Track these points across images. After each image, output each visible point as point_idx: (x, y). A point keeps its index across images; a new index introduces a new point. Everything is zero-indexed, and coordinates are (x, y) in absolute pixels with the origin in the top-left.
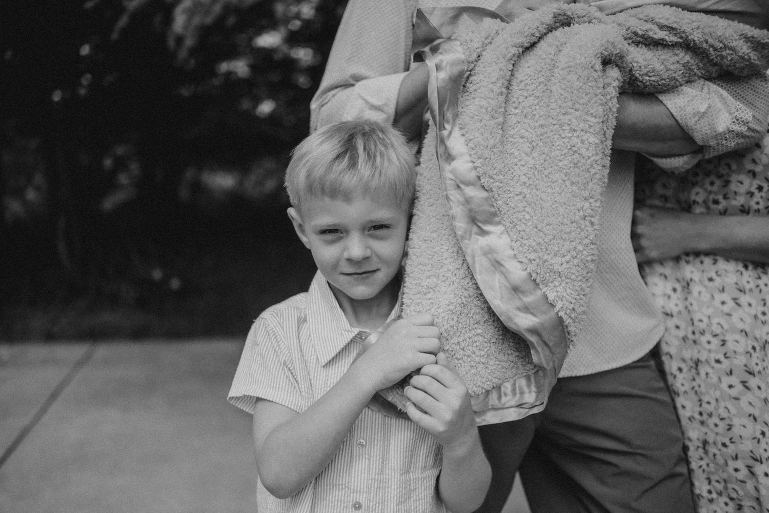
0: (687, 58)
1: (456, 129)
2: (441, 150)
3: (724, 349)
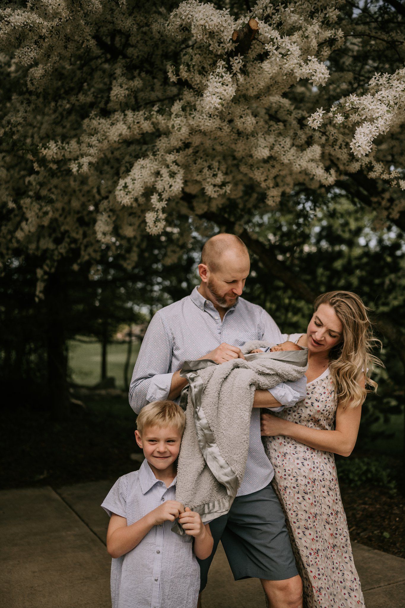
0: (277, 379)
1: (201, 408)
2: (196, 416)
3: (297, 483)
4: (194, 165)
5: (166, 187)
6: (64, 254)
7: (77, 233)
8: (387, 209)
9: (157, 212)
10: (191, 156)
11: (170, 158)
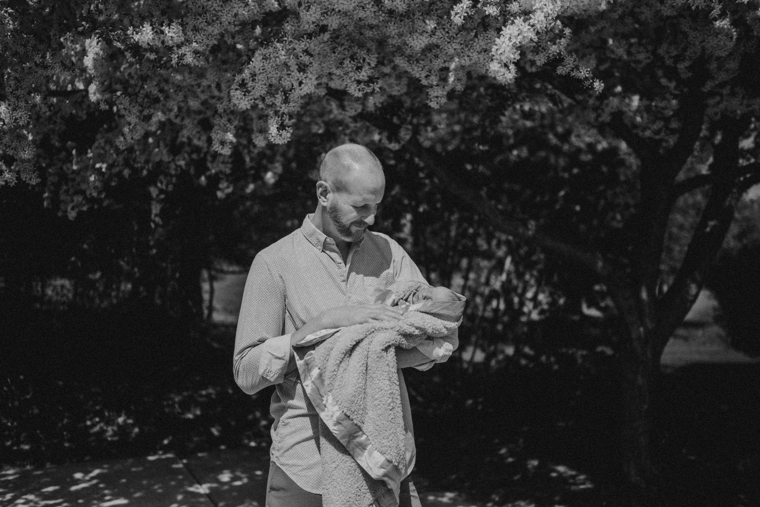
4: (333, 55)
5: (294, 84)
6: (184, 167)
7: (199, 139)
8: (595, 109)
9: (282, 116)
10: (329, 43)
11: (300, 46)
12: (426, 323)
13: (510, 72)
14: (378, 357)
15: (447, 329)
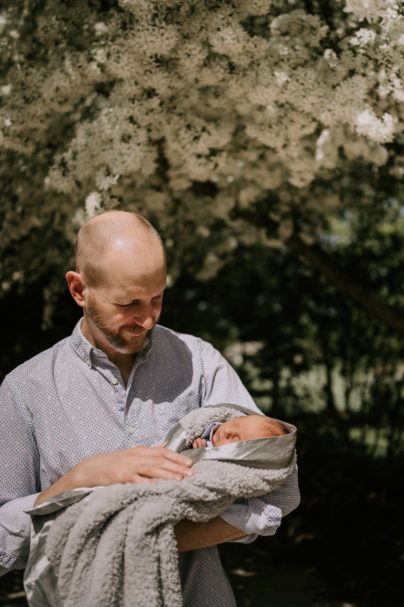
12: (228, 480)
13: (385, 126)
14: (137, 547)
15: (268, 482)
